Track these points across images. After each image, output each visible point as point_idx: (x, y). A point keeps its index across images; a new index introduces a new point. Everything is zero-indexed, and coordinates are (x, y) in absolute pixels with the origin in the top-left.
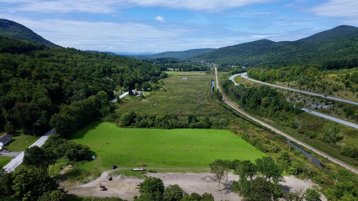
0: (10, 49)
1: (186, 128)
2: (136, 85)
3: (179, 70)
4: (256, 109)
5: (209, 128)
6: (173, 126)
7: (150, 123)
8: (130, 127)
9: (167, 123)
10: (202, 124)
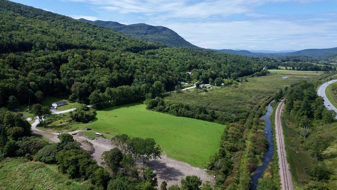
0: (133, 49)
1: (192, 118)
2: (210, 79)
3: (291, 68)
5: (212, 121)
6: (181, 114)
7: (165, 109)
8: (152, 110)
9: (176, 111)
10: (206, 117)
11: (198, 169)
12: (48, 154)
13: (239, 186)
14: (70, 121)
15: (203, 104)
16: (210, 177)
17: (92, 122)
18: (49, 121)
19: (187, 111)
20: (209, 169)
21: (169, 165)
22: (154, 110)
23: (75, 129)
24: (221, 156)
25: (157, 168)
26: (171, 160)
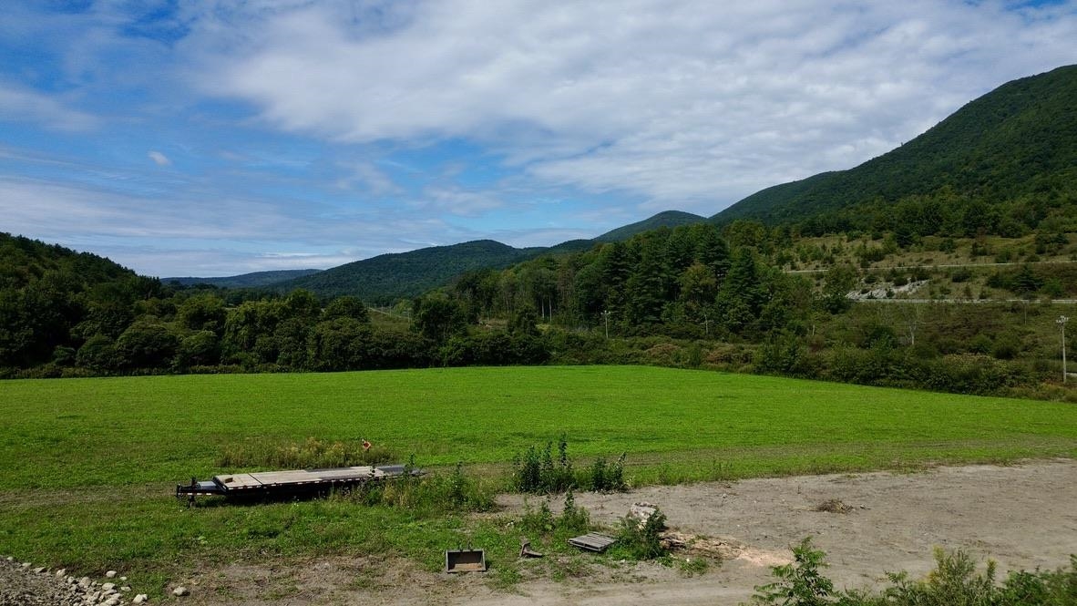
4: (658, 314)
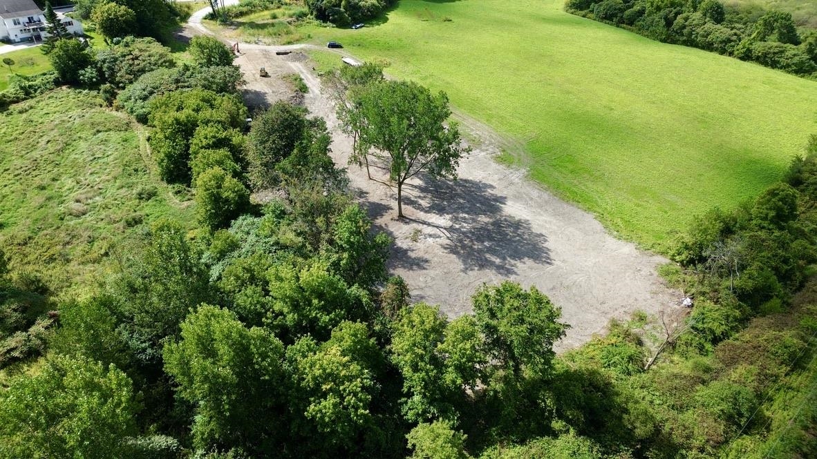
5: (805, 72)
6: (683, 35)
7: (628, 12)
8: (583, 12)
9: (663, 22)
10: (782, 52)
11: (627, 249)
12: (146, 93)
13: (794, 385)
14: (302, 16)
15: (798, 9)
16: (667, 298)
17: (363, 28)
18: (245, 9)
19: (710, 25)
20: (682, 262)
21: (513, 210)
22: (589, 15)
23: (297, 40)
24: (765, 218)
25: (461, 208)
26: (535, 193)
